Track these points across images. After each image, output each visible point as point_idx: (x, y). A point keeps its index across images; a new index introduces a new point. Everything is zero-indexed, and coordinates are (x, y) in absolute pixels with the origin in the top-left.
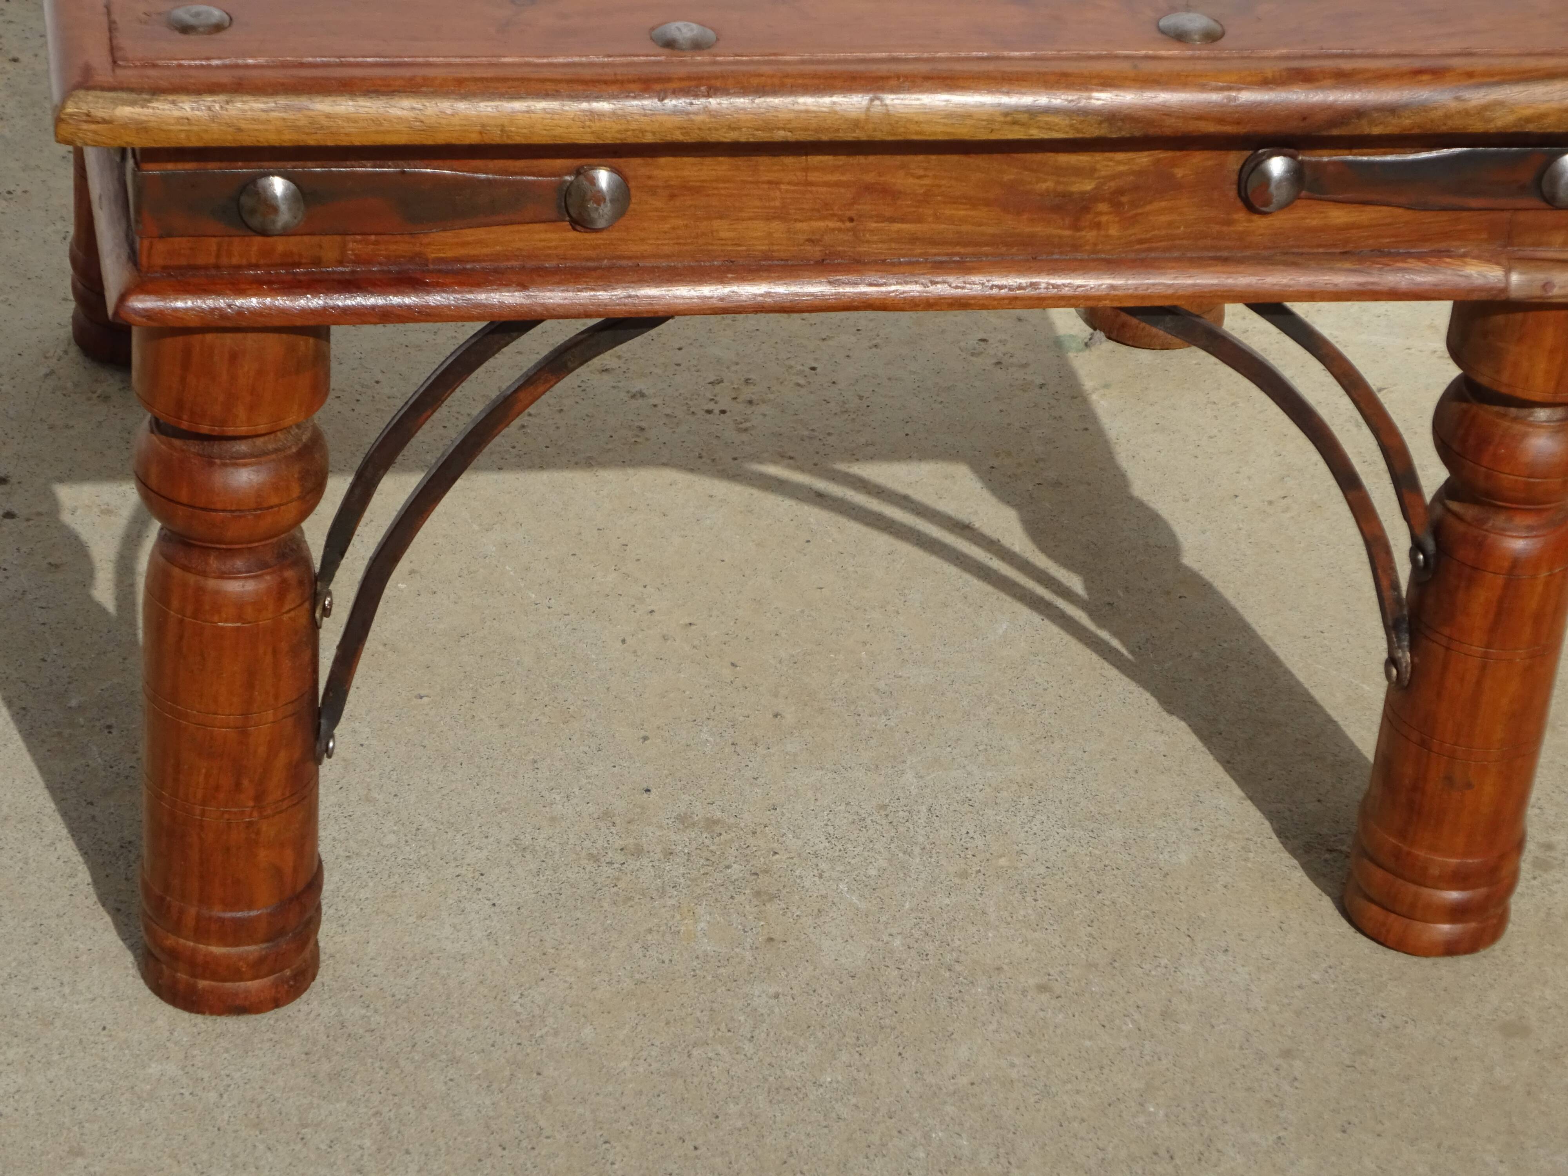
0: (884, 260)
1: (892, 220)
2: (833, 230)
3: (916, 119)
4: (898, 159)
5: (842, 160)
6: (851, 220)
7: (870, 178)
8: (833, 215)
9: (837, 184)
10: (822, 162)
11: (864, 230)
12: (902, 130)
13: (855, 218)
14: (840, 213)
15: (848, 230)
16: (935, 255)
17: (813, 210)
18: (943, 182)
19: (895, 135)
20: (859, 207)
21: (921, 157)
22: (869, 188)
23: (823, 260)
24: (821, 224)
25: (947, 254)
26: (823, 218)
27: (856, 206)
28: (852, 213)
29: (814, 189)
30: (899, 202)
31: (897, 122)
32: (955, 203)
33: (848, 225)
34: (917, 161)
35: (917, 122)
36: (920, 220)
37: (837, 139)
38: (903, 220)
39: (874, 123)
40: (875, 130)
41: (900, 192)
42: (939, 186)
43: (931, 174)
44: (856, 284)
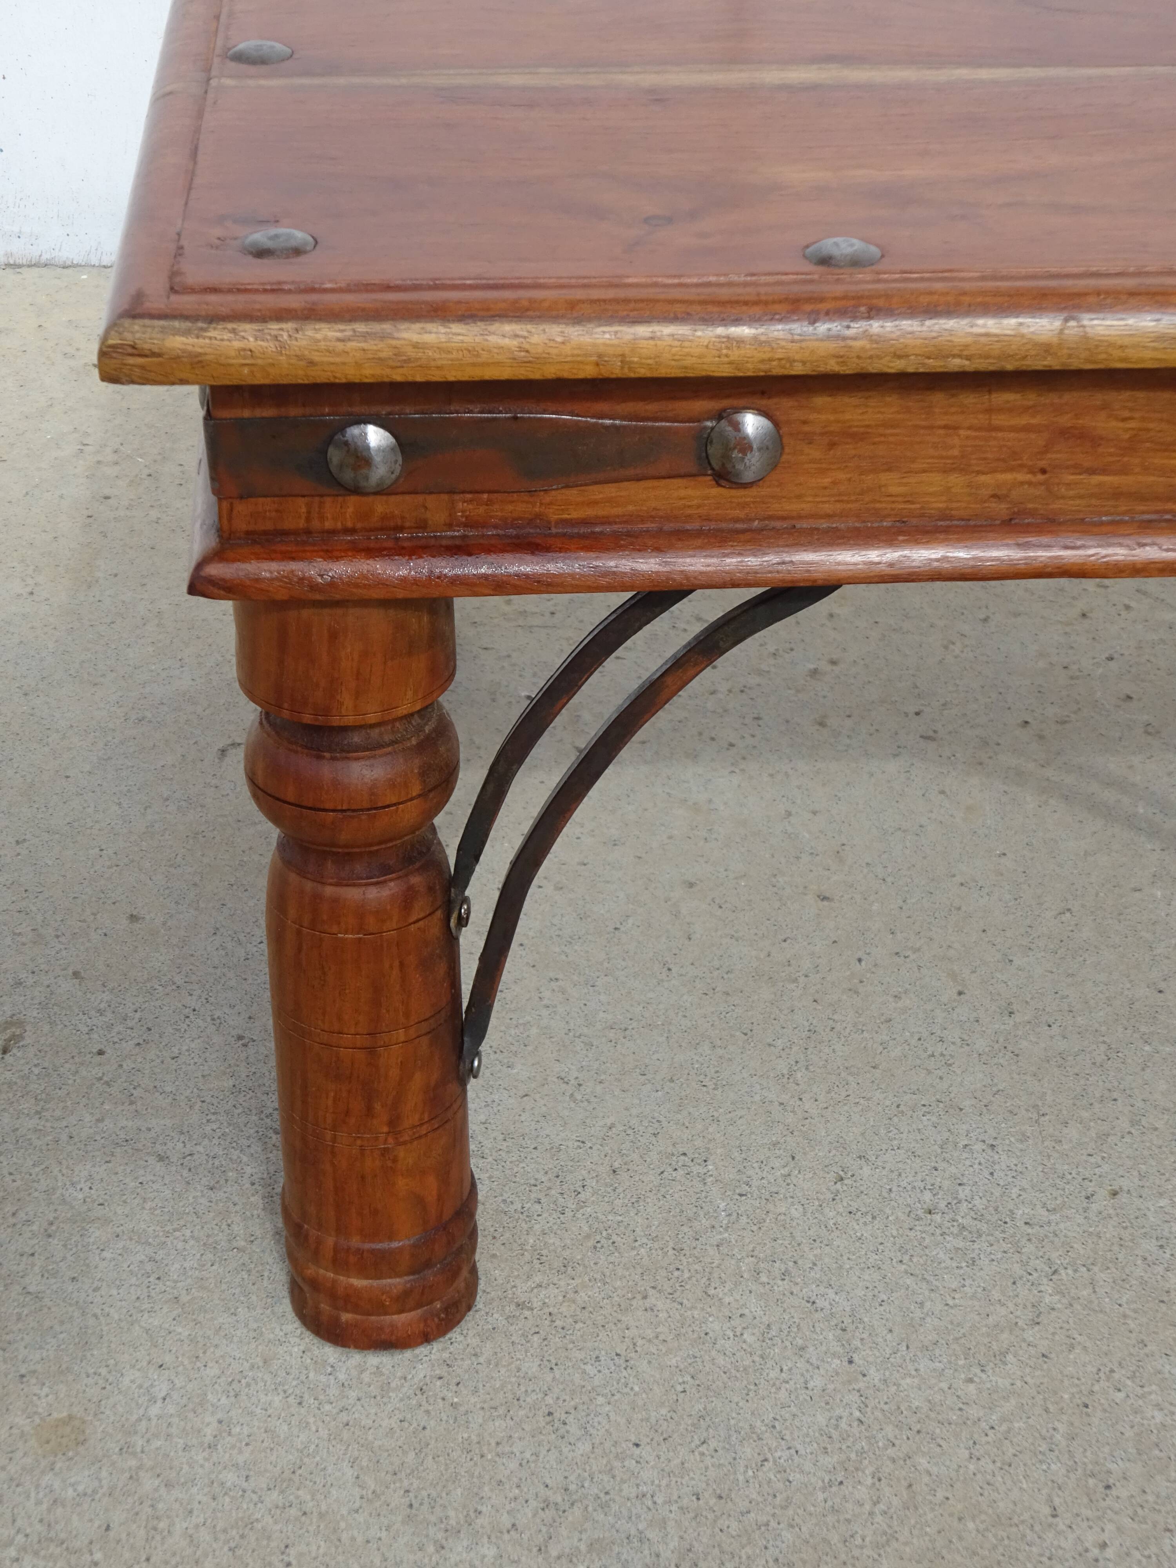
0: (1083, 519)
1: (1092, 471)
2: (1022, 483)
3: (1119, 342)
4: (1099, 398)
5: (1031, 398)
6: (1043, 471)
7: (1065, 420)
8: (1022, 466)
9: (1027, 429)
10: (1008, 402)
11: (1058, 484)
12: (1104, 356)
13: (1048, 469)
14: (1031, 463)
15: (1041, 484)
16: (1143, 513)
17: (998, 460)
18: (1151, 426)
19: (1095, 362)
20: (1054, 456)
21: (1126, 395)
22: (1064, 433)
23: (1011, 520)
24: (1008, 477)
25: (1157, 512)
26: (1012, 469)
27: (1049, 456)
28: (1042, 464)
29: (1000, 434)
30: (1100, 450)
31: (1097, 346)
32: (1165, 451)
33: (1041, 477)
34: (1120, 398)
35: (1121, 347)
36: (1124, 471)
37: (1024, 368)
38: (1104, 471)
39: (1068, 348)
40: (1070, 356)
41: (1101, 438)
42: (1148, 430)
43: (1137, 415)
44: (1049, 547)
